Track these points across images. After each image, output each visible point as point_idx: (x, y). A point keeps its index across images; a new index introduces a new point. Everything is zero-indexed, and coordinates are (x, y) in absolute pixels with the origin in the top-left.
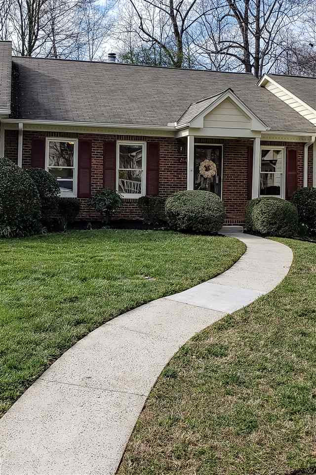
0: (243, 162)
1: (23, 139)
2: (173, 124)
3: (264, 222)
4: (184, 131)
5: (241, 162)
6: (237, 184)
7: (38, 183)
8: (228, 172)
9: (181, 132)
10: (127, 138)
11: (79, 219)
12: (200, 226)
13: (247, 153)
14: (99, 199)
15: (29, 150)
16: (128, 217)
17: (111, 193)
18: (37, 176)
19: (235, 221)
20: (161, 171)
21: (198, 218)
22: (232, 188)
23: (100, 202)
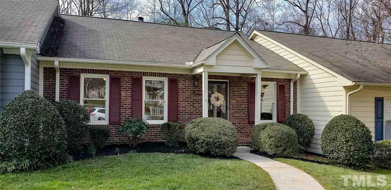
0: (244, 94)
1: (60, 75)
2: (190, 63)
3: (271, 145)
4: (199, 68)
5: (243, 94)
6: (240, 111)
7: (67, 113)
8: (233, 102)
9: (196, 69)
10: (152, 74)
11: (110, 143)
12: (217, 150)
13: (247, 87)
14: (127, 126)
15: (66, 84)
16: (153, 140)
17: (138, 121)
18: (67, 108)
19: (243, 142)
20: (180, 101)
21: (216, 143)
22: (236, 115)
23: (127, 129)
